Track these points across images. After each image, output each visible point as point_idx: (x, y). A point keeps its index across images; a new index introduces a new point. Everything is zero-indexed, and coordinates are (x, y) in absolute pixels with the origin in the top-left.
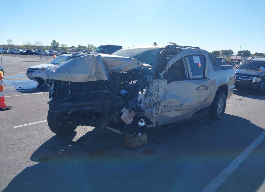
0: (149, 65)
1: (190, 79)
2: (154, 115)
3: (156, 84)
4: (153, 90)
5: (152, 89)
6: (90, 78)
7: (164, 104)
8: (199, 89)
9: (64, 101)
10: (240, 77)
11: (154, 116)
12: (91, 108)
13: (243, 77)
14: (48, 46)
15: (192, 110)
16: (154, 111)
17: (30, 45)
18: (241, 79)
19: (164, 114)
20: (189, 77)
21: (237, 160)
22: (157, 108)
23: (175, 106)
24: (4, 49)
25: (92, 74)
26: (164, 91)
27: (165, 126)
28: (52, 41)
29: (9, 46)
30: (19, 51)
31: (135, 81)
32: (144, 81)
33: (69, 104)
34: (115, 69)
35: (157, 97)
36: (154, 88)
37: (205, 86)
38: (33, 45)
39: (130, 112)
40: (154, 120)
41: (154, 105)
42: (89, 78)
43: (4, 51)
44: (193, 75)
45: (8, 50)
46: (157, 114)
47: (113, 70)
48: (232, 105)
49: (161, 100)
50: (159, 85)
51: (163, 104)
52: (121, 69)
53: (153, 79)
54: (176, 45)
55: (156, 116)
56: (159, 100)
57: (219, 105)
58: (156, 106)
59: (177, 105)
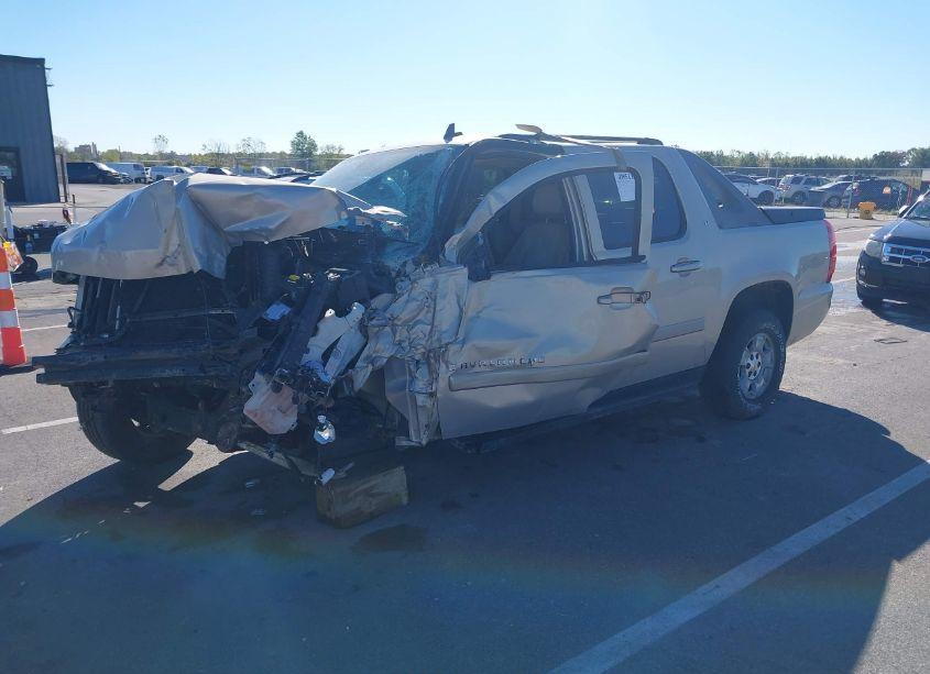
0: (392, 211)
1: (592, 262)
2: (421, 399)
3: (426, 283)
4: (413, 305)
5: (408, 301)
6: (165, 265)
7: (461, 361)
8: (609, 301)
9: (100, 345)
10: (908, 252)
11: (419, 403)
12: (177, 372)
13: (919, 252)
14: (282, 154)
15: (583, 382)
16: (420, 385)
17: (224, 150)
18: (910, 257)
19: (461, 395)
20: (590, 256)
21: (717, 587)
22: (430, 373)
23: (509, 368)
24: (136, 167)
25: (172, 248)
26: (456, 311)
27: (477, 441)
28: (292, 137)
29: (162, 155)
30: (182, 171)
31: (334, 272)
32: (383, 273)
33: (100, 358)
34: (247, 229)
35: (431, 330)
36: (420, 299)
37: (636, 290)
38: (233, 150)
39: (277, 388)
40: (423, 420)
41: (418, 362)
42: (161, 264)
43: (135, 174)
44: (608, 246)
45: (149, 171)
46: (432, 395)
47: (242, 233)
48: (841, 361)
49: (444, 342)
50: (435, 285)
51: (458, 357)
52: (271, 227)
53: (417, 264)
54: (540, 135)
55: (429, 403)
56: (436, 345)
57: (745, 360)
58: (429, 365)
59: (518, 363)
